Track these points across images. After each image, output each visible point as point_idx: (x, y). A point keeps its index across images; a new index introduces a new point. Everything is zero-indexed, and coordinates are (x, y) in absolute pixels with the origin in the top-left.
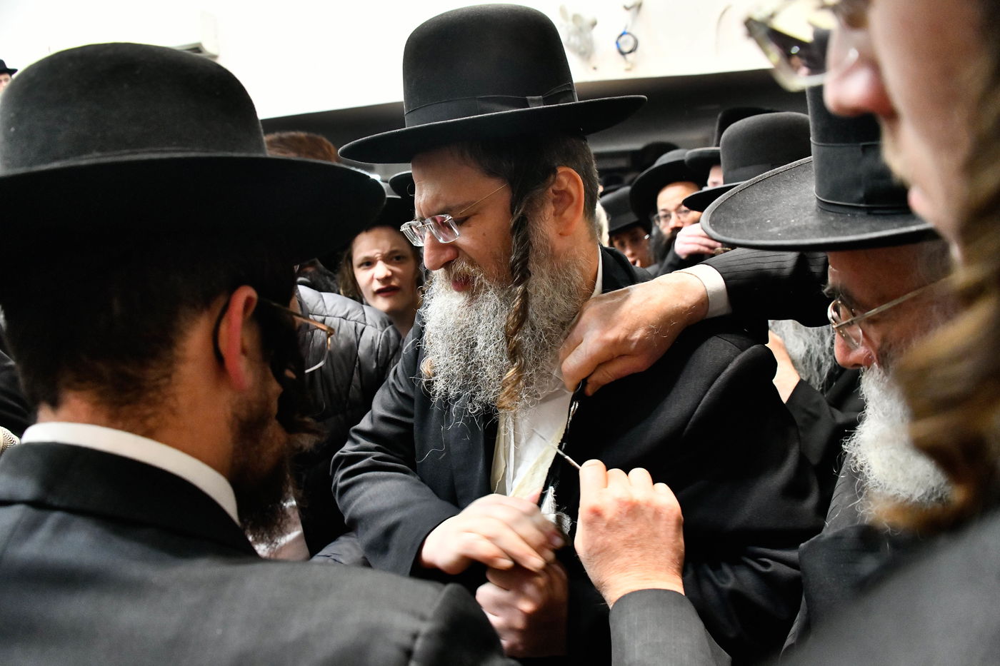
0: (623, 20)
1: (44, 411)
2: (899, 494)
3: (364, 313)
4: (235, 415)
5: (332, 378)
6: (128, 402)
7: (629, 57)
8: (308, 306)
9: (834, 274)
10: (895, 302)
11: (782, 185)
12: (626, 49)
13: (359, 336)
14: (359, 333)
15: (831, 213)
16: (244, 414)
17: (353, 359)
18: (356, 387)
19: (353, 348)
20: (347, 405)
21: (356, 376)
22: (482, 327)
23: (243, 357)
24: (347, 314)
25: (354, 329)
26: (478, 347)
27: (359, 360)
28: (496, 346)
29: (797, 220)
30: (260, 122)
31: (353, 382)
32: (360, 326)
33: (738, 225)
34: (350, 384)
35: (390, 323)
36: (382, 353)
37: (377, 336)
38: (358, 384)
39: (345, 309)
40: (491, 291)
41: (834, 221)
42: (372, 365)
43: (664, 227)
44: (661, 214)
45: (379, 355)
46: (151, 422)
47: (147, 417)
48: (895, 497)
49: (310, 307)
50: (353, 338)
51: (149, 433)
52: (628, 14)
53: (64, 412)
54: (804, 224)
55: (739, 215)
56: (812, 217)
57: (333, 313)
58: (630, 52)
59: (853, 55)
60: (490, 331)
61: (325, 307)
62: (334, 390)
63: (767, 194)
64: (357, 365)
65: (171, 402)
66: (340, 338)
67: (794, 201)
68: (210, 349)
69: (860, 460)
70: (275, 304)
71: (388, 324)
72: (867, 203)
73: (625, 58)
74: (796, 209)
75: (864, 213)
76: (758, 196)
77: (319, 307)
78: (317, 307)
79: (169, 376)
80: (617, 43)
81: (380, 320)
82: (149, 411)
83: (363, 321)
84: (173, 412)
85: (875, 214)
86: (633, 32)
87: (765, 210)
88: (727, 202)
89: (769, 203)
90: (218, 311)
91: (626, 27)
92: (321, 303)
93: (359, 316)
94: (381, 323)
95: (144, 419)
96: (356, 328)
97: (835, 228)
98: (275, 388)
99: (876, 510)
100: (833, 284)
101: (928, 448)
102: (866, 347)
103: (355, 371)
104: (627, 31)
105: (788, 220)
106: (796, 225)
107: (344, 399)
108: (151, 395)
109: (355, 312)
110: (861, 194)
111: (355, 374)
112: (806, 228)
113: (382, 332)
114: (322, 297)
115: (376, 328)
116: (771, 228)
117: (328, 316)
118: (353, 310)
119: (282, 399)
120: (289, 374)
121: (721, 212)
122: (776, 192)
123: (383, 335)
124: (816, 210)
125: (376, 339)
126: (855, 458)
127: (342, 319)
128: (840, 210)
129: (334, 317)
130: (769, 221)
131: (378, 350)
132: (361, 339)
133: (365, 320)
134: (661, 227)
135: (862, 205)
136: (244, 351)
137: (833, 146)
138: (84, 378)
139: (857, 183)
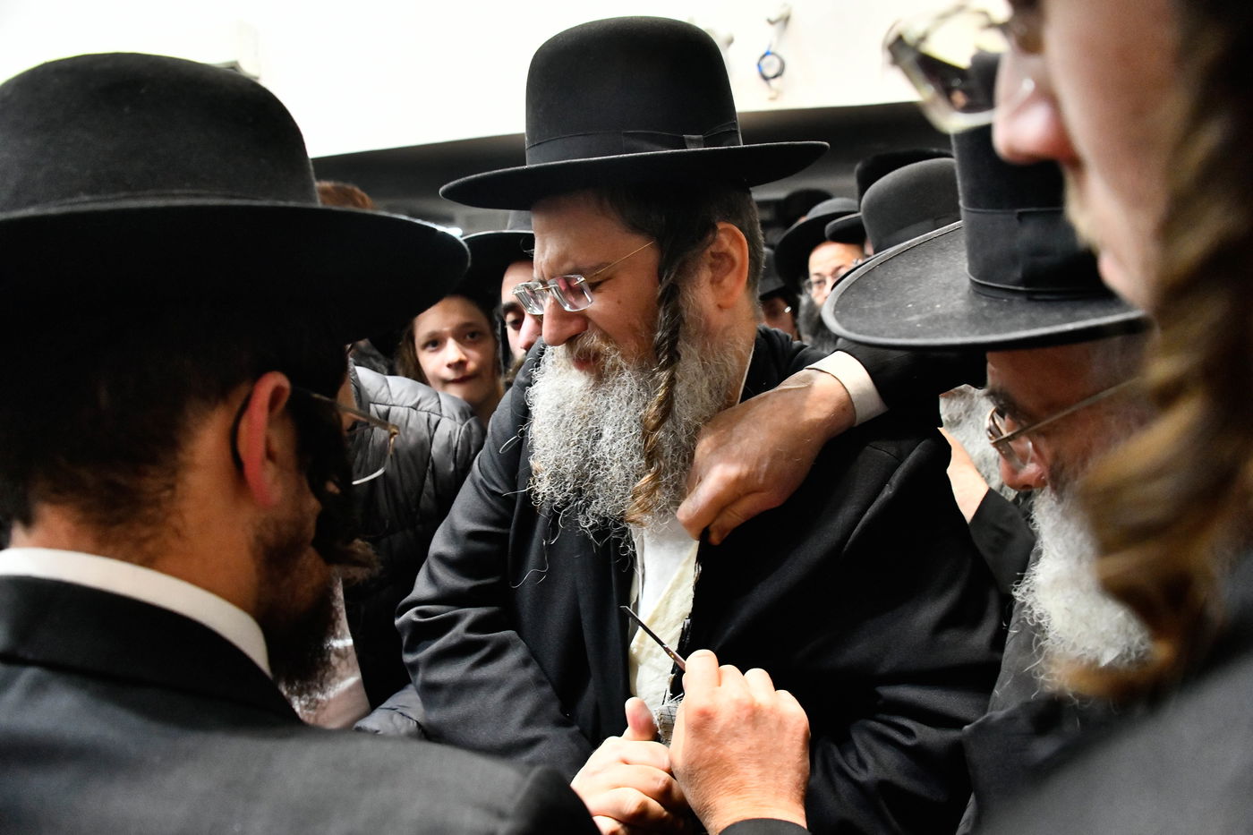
0: (767, 37)
1: (18, 533)
2: (1085, 655)
3: (439, 402)
4: (259, 538)
5: (398, 483)
6: (120, 521)
7: (774, 83)
8: (369, 392)
9: (993, 373)
10: (1067, 412)
11: (935, 255)
12: (770, 72)
13: (432, 431)
14: (432, 427)
15: (984, 297)
16: (270, 536)
17: (425, 459)
18: (429, 495)
19: (424, 446)
20: (418, 517)
21: (428, 481)
22: (610, 415)
23: (270, 465)
24: (419, 403)
25: (426, 420)
26: (603, 439)
27: (432, 461)
28: (627, 440)
29: (944, 304)
30: (310, 162)
31: (425, 490)
32: (434, 418)
33: (872, 310)
34: (420, 492)
35: (472, 414)
36: (462, 452)
37: (455, 430)
38: (432, 490)
39: (416, 397)
40: (627, 373)
41: (986, 308)
42: (449, 467)
43: (817, 295)
44: (813, 278)
45: (458, 455)
46: (150, 547)
47: (145, 540)
48: (1079, 658)
49: (371, 393)
50: (426, 434)
51: (148, 562)
52: (773, 30)
53: (39, 532)
54: (951, 310)
55: (876, 297)
56: (962, 301)
57: (400, 401)
58: (775, 77)
59: (1028, 86)
60: (621, 421)
61: (390, 394)
62: (401, 498)
63: (914, 266)
64: (430, 467)
65: (175, 521)
66: (408, 433)
67: (944, 278)
68: (226, 453)
69: (1037, 611)
70: (316, 396)
71: (469, 416)
72: (1026, 287)
73: (769, 84)
74: (947, 287)
75: (1022, 298)
76: (904, 270)
77: (383, 395)
78: (380, 394)
79: (172, 487)
80: (759, 65)
81: (459, 410)
82: (146, 532)
83: (438, 413)
84: (178, 533)
85: (1037, 300)
86: (780, 52)
87: (911, 289)
88: (862, 279)
89: (915, 280)
90: (237, 406)
91: (770, 46)
92: (385, 389)
93: (433, 405)
94: (460, 414)
95: (140, 542)
96: (428, 420)
97: (986, 318)
98: (313, 504)
99: (1058, 676)
100: (993, 385)
101: (1121, 591)
102: (1039, 464)
103: (428, 475)
104: (772, 50)
105: (933, 305)
106: (941, 312)
107: (414, 510)
108: (149, 512)
109: (427, 402)
110: (1018, 274)
111: (428, 479)
112: (952, 317)
113: (462, 425)
114: (386, 381)
115: (455, 419)
116: (912, 315)
117: (394, 405)
118: (426, 398)
119: (322, 519)
120: (332, 487)
121: (853, 293)
122: (926, 263)
123: (463, 429)
124: (969, 292)
125: (455, 434)
126: (1030, 608)
127: (411, 409)
128: (995, 294)
129: (402, 406)
130: (910, 306)
131: (456, 448)
132: (436, 435)
133: (441, 410)
134: (813, 295)
135: (1020, 288)
136: (270, 455)
137: (984, 213)
138: (64, 489)
139: (1014, 259)
